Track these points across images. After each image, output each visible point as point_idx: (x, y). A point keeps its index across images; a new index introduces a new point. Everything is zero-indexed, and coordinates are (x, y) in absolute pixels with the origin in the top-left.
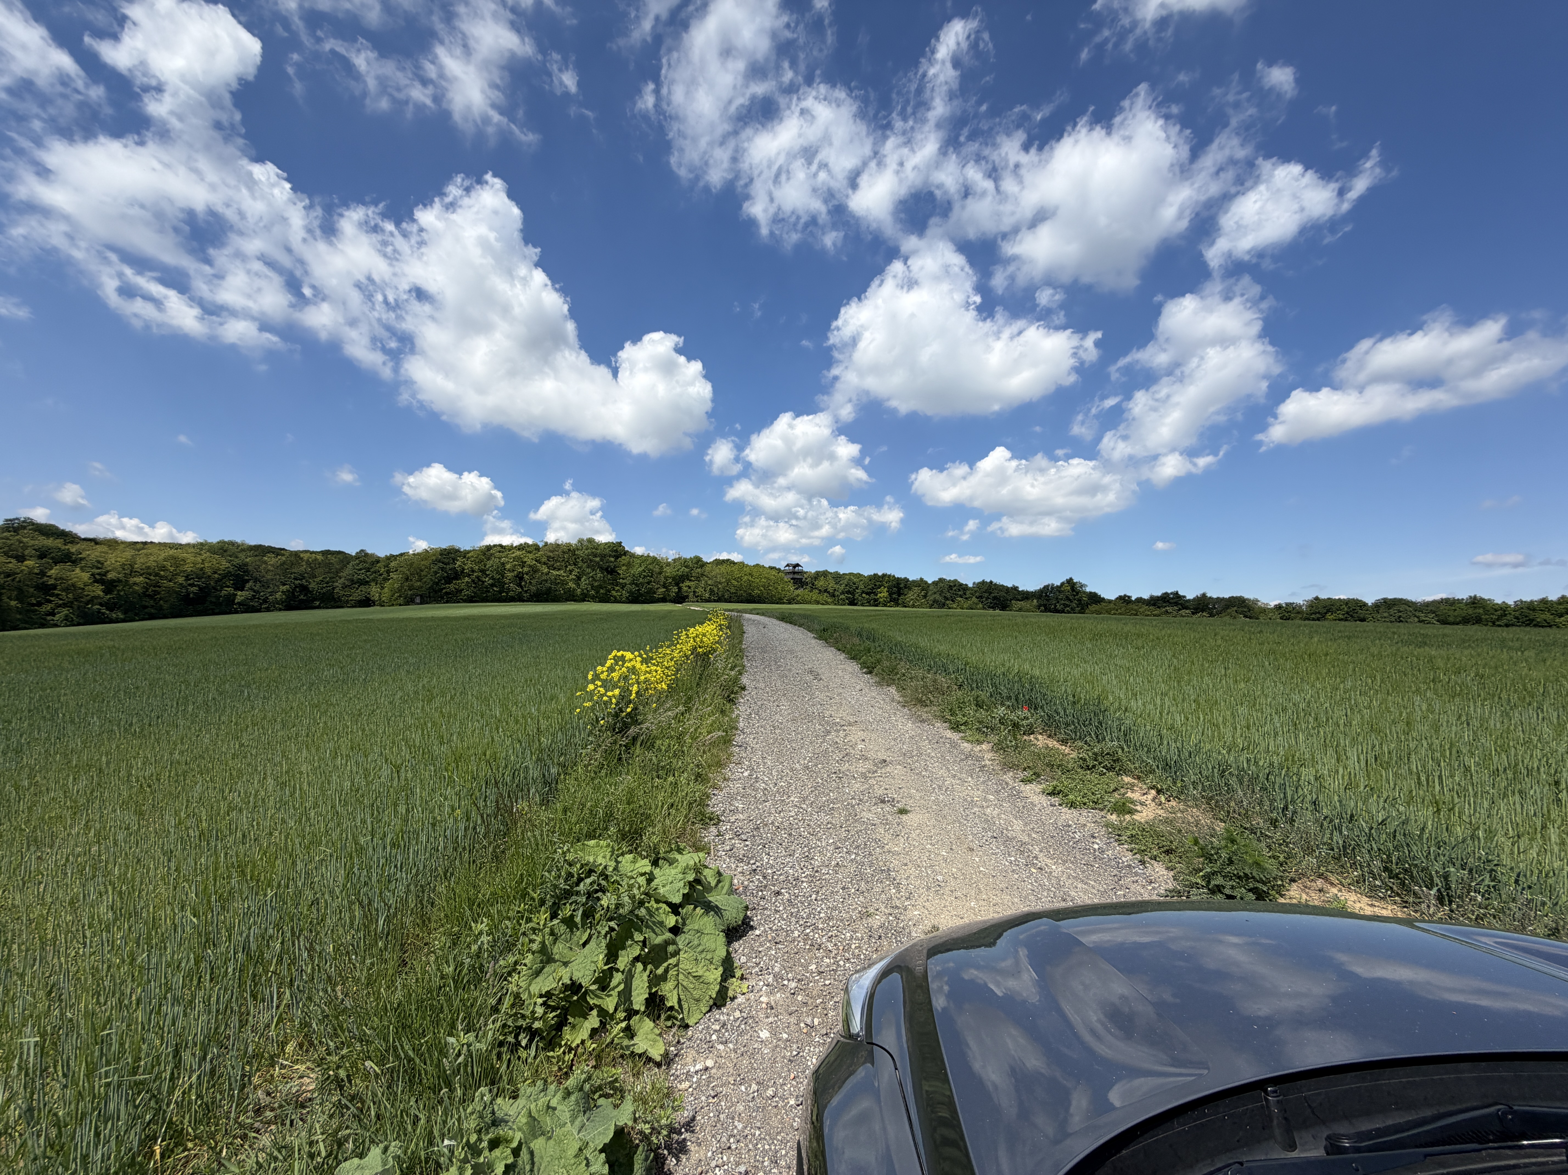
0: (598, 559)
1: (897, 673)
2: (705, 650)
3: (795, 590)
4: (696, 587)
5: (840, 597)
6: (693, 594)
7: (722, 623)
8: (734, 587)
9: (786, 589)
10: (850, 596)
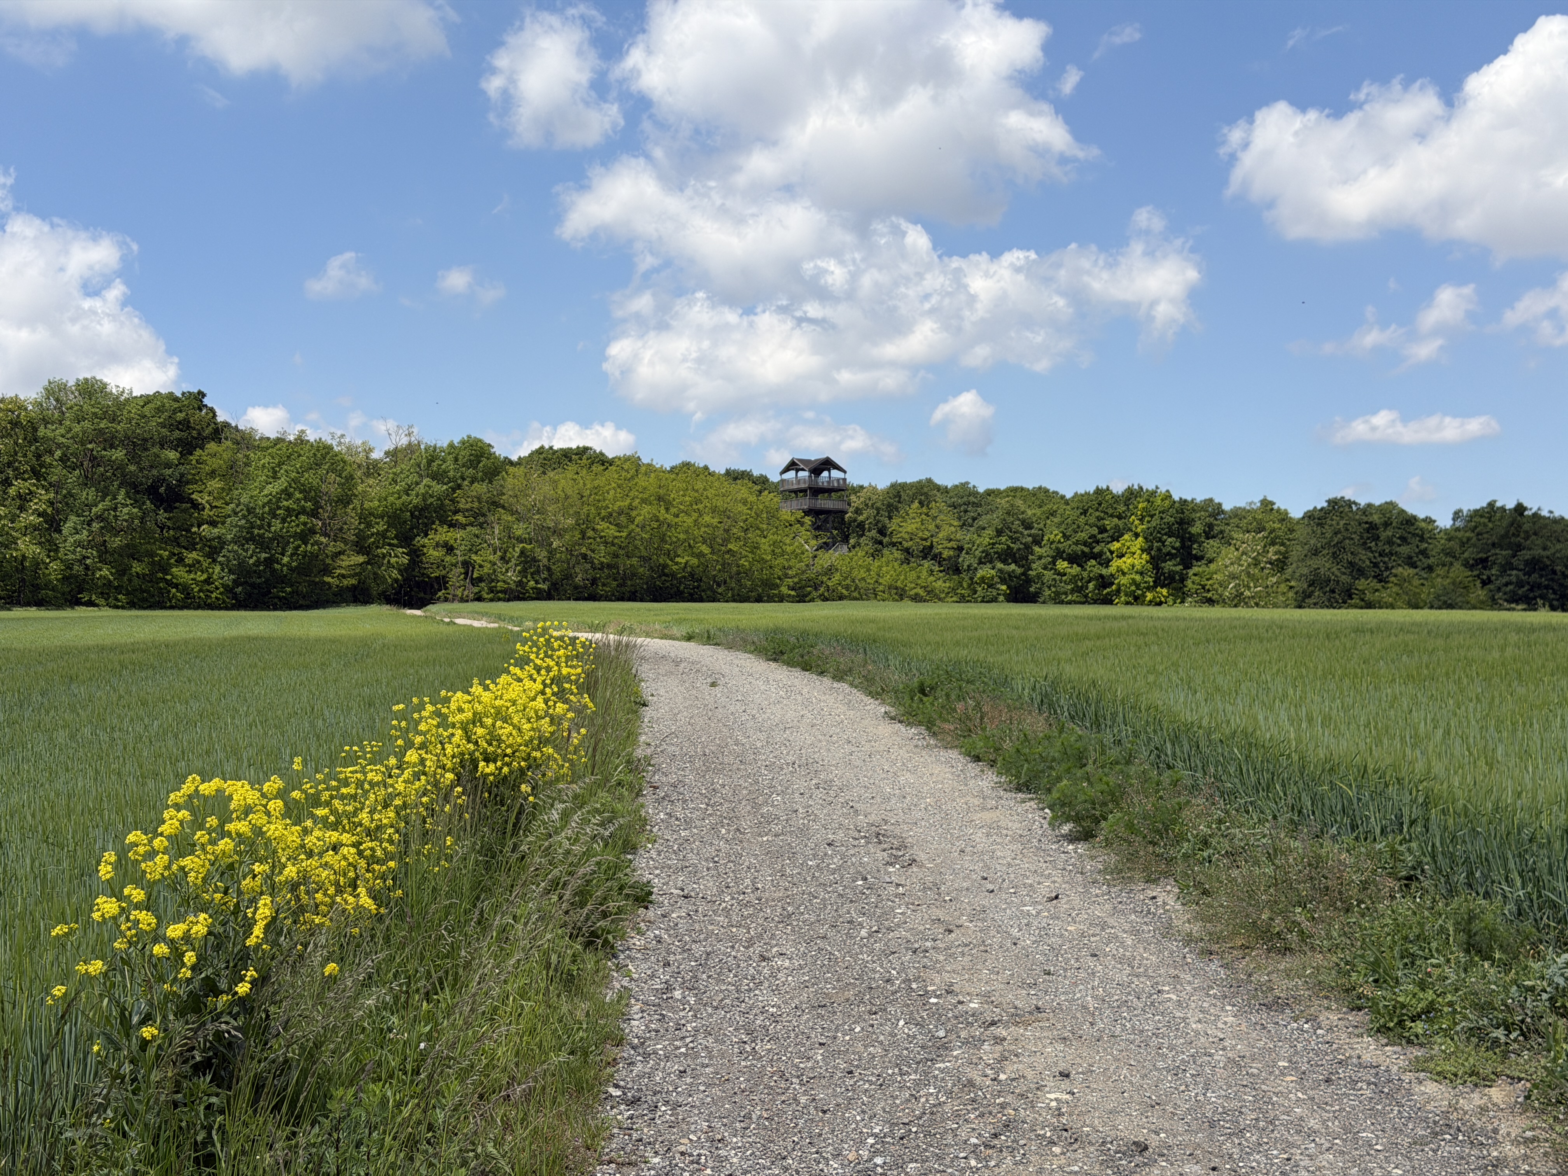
0: (118, 454)
1: (1180, 838)
2: (506, 770)
3: (819, 552)
4: (473, 545)
5: (978, 575)
6: (462, 571)
7: (565, 671)
8: (606, 543)
9: (789, 549)
10: (1013, 571)
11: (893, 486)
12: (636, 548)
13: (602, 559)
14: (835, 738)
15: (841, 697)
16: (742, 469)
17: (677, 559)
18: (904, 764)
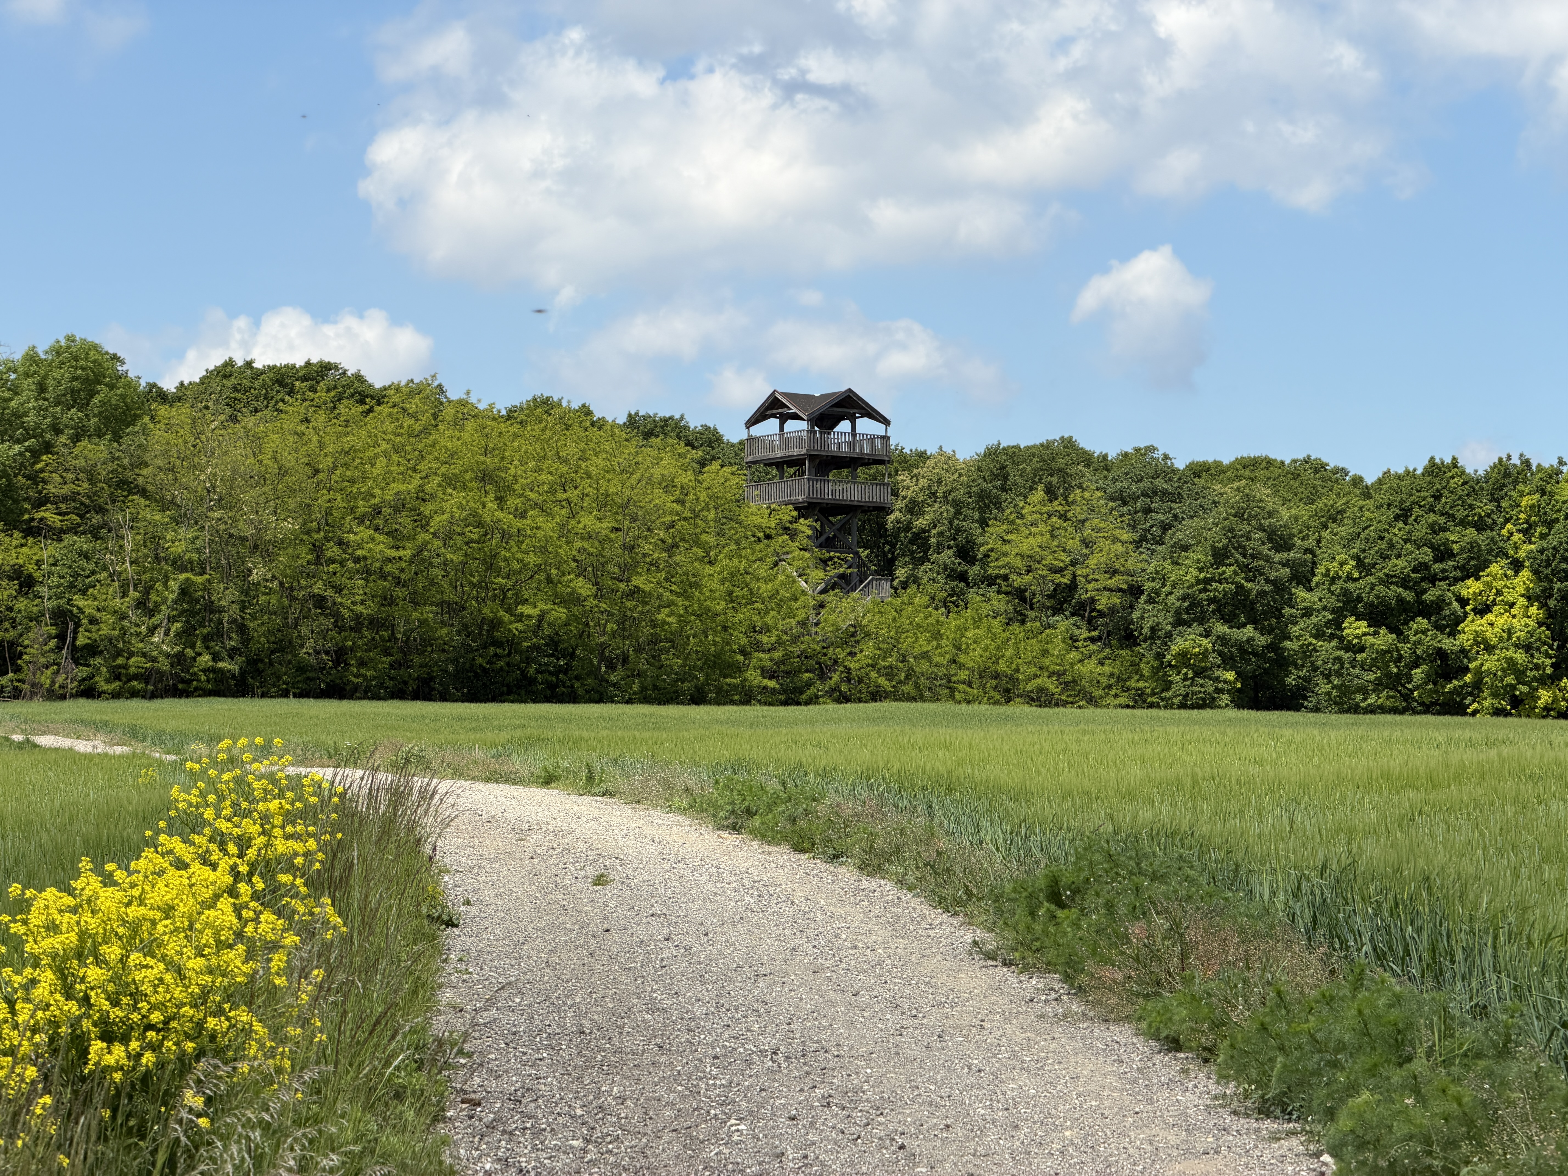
2: (148, 1058)
3: (830, 597)
4: (76, 575)
5: (1174, 649)
6: (53, 631)
7: (281, 846)
8: (367, 572)
9: (765, 589)
10: (1250, 640)
11: (992, 453)
12: (432, 583)
13: (359, 608)
14: (864, 998)
15: (877, 910)
16: (664, 412)
17: (521, 609)
18: (1014, 1054)
